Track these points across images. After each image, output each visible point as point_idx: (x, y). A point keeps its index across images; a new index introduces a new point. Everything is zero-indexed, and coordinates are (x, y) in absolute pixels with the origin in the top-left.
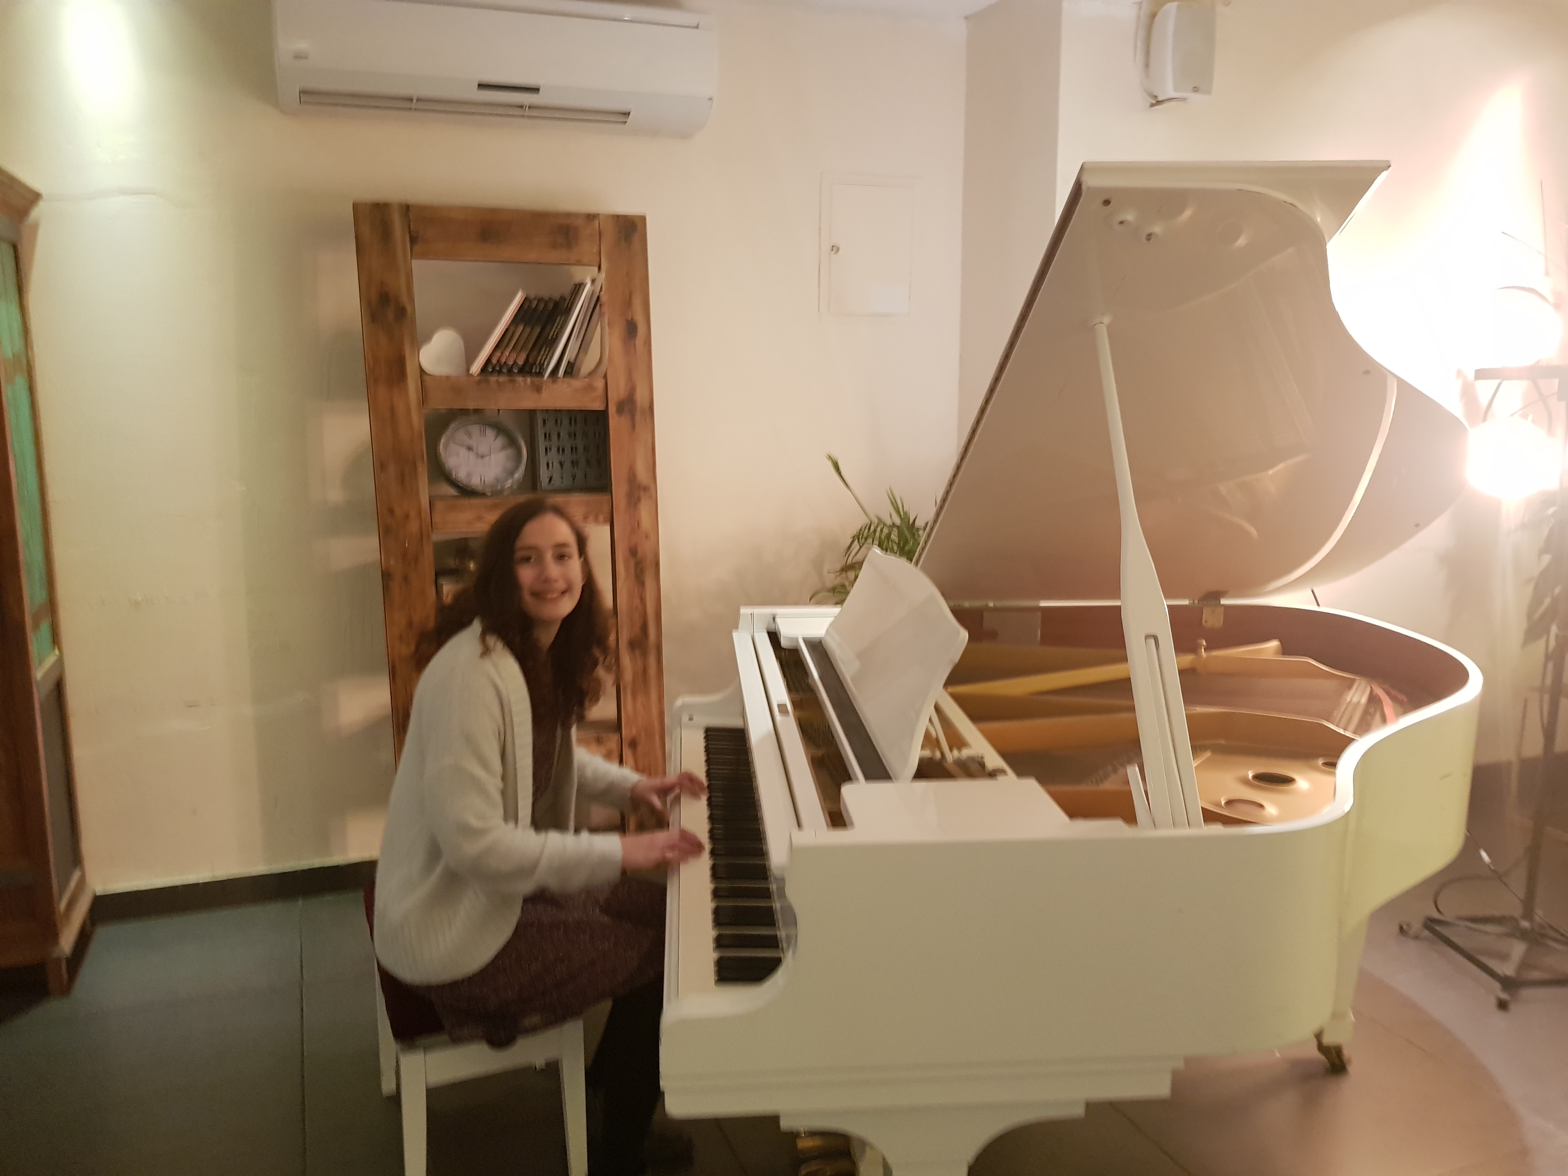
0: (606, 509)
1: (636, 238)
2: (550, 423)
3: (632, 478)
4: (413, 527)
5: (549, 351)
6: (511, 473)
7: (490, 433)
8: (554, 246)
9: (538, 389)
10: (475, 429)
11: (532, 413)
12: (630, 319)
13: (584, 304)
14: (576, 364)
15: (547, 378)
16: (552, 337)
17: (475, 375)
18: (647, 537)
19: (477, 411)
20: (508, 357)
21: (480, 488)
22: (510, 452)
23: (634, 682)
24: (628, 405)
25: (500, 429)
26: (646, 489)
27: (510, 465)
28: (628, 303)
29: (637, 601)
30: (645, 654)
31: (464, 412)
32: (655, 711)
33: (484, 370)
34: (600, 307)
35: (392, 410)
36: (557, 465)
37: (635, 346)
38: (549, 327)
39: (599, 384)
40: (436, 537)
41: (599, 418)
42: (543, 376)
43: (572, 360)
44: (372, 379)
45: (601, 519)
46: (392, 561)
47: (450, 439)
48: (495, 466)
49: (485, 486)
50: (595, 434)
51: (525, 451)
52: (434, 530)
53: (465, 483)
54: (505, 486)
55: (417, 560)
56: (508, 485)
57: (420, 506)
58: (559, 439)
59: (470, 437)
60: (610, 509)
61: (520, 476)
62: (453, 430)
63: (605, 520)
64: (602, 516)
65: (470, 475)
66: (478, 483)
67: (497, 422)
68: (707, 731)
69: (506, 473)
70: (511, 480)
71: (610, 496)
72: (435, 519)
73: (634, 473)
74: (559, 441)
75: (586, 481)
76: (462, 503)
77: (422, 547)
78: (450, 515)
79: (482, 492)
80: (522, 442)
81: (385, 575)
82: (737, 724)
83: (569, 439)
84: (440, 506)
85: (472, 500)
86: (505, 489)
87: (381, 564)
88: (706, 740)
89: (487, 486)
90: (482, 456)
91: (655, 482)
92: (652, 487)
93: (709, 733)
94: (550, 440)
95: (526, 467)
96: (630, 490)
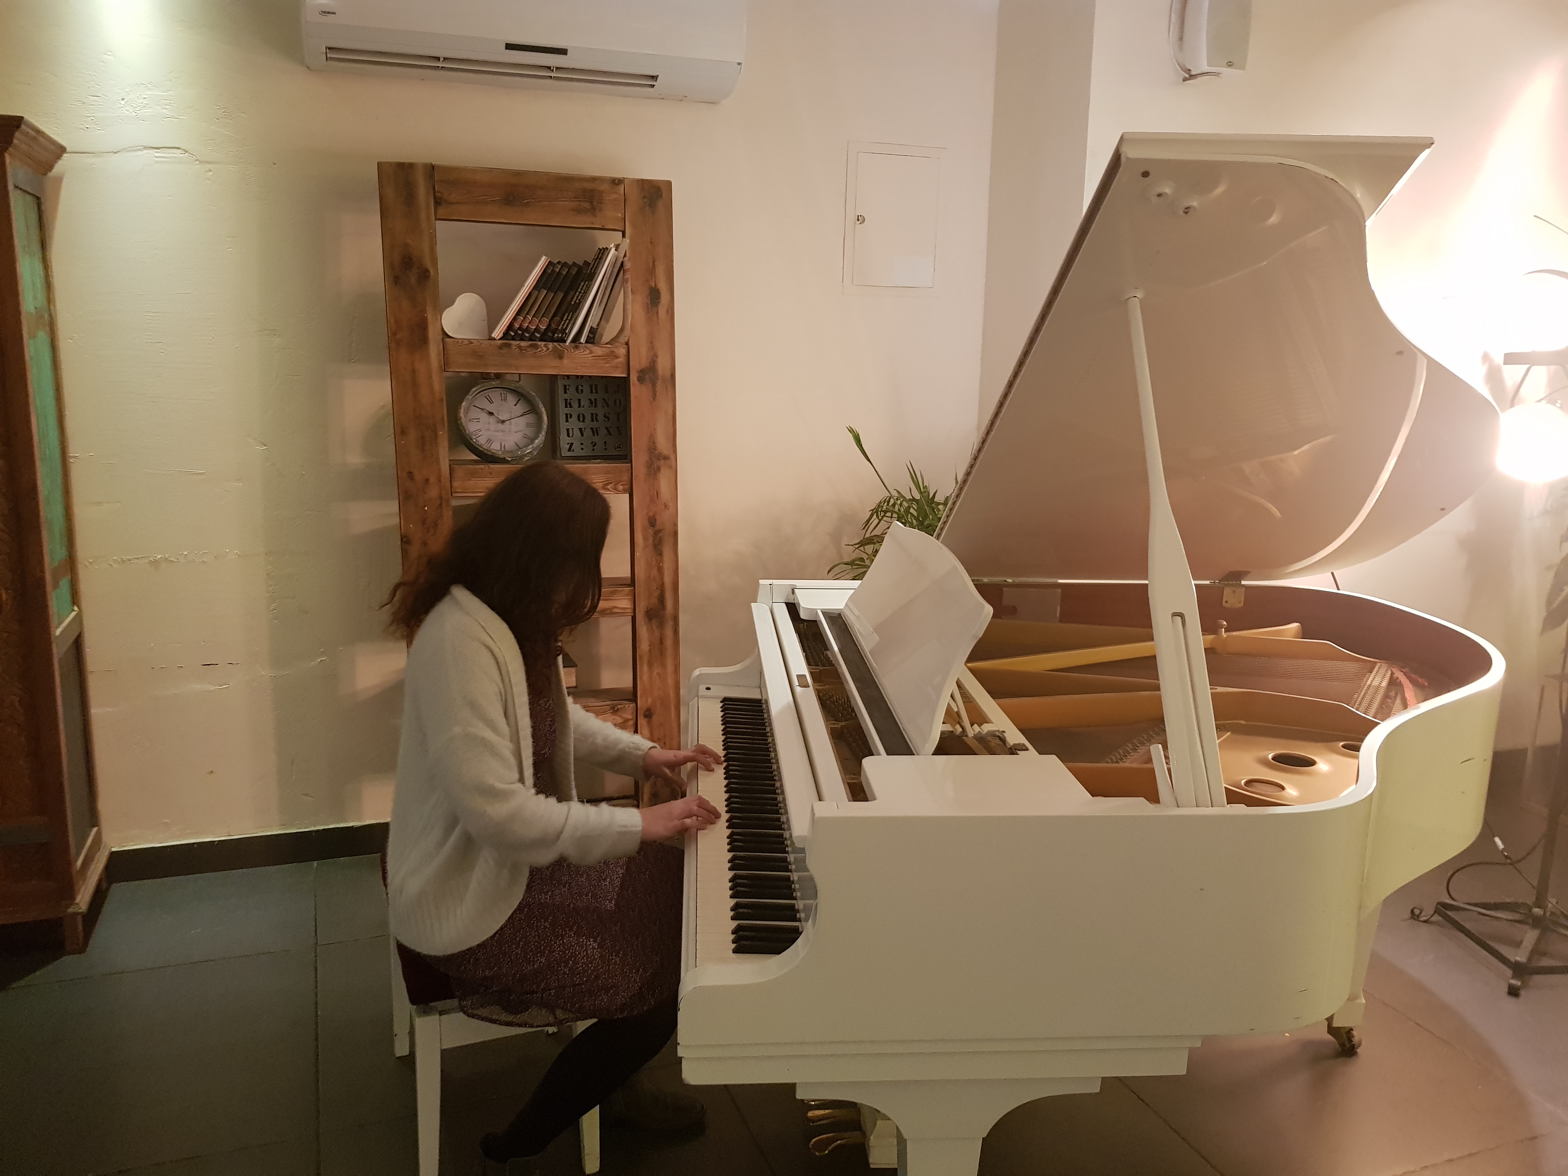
0: (626, 477)
1: (660, 204)
2: (572, 391)
3: (652, 448)
4: (433, 492)
5: (572, 317)
6: (532, 441)
7: (511, 399)
8: (578, 211)
9: (561, 357)
10: (495, 395)
11: (553, 378)
12: (653, 285)
13: (608, 270)
14: (599, 330)
15: (570, 343)
16: (575, 302)
17: (498, 338)
18: (666, 506)
19: (498, 376)
20: (531, 322)
21: (500, 454)
22: (530, 418)
23: (650, 651)
24: (649, 374)
25: (520, 395)
26: (666, 458)
27: (529, 432)
28: (652, 271)
29: (655, 572)
30: (661, 625)
31: (485, 377)
32: (670, 681)
33: (506, 335)
34: (624, 273)
35: (414, 371)
36: (577, 433)
37: (657, 313)
38: (572, 293)
39: (622, 351)
40: (455, 503)
41: (621, 386)
42: (565, 342)
43: (595, 326)
44: (394, 342)
45: (621, 488)
46: (411, 526)
47: (471, 404)
48: (516, 432)
49: (505, 452)
50: (615, 402)
51: (545, 418)
52: (454, 495)
53: (486, 448)
54: (526, 452)
55: (436, 525)
56: (528, 451)
57: (440, 470)
58: (579, 406)
59: (491, 402)
60: (630, 478)
61: (541, 442)
62: (474, 395)
63: (624, 488)
64: (621, 485)
65: (490, 441)
66: (499, 448)
67: (518, 387)
68: (725, 700)
69: (526, 439)
70: (531, 446)
71: (630, 464)
72: (455, 484)
73: (654, 443)
74: (579, 408)
75: (606, 449)
76: (482, 469)
77: (441, 512)
78: (470, 480)
79: (502, 457)
80: (543, 409)
81: (404, 540)
82: (755, 695)
83: (590, 407)
84: (459, 471)
85: (492, 466)
86: (525, 455)
87: (400, 529)
88: (724, 709)
89: (507, 452)
90: (503, 422)
91: (675, 452)
92: (672, 457)
93: (726, 702)
94: (571, 407)
95: (546, 433)
96: (650, 459)
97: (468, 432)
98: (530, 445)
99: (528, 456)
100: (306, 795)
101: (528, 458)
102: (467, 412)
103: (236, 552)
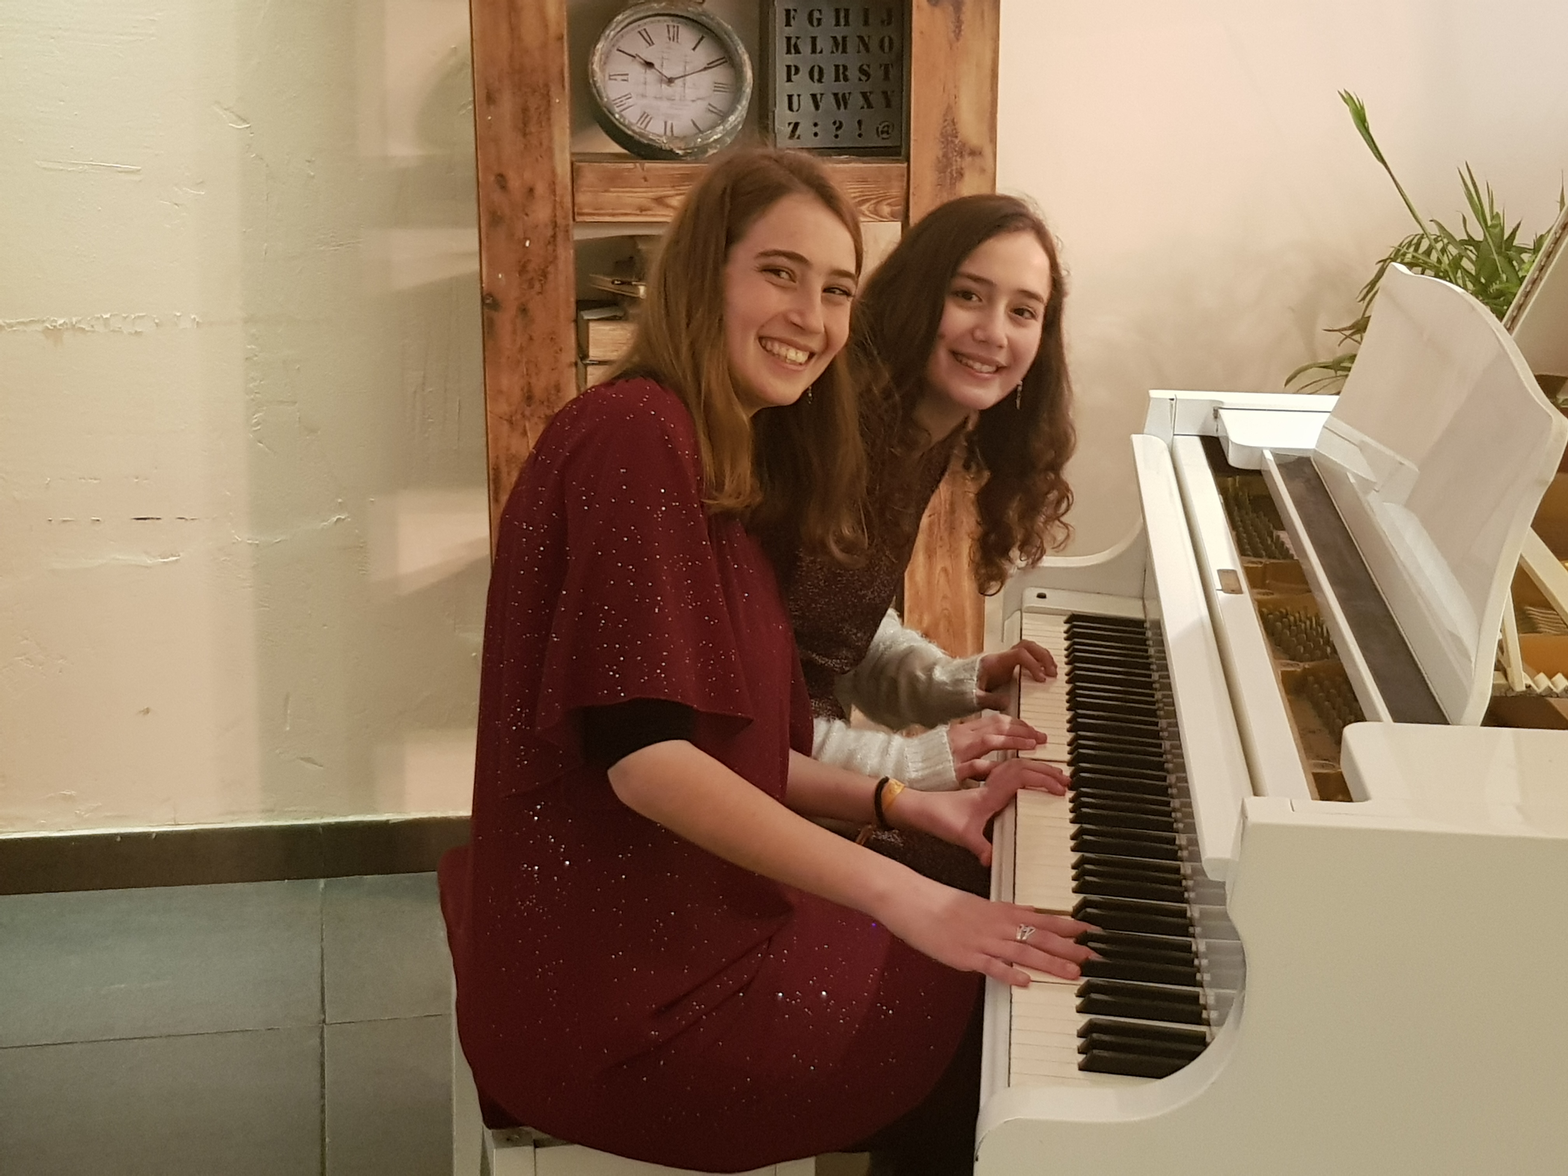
0: (896, 190)
2: (800, 20)
3: (950, 137)
4: (541, 213)
6: (723, 117)
7: (687, 36)
10: (658, 28)
21: (664, 142)
22: (720, 74)
25: (705, 29)
26: (975, 153)
27: (720, 100)
36: (807, 103)
40: (579, 234)
45: (886, 209)
46: (500, 276)
47: (613, 46)
48: (693, 101)
49: (673, 137)
50: (882, 41)
51: (749, 74)
52: (579, 219)
53: (638, 130)
54: (712, 140)
55: (545, 274)
56: (715, 137)
57: (553, 172)
58: (814, 51)
59: (651, 43)
60: (904, 191)
61: (739, 119)
62: (619, 29)
63: (892, 210)
64: (889, 204)
65: (648, 116)
66: (662, 131)
67: (700, 14)
68: (1073, 619)
69: (713, 115)
70: (721, 127)
71: (905, 165)
72: (581, 198)
73: (954, 123)
74: (813, 55)
75: (860, 135)
76: (629, 170)
77: (554, 250)
78: (606, 191)
79: (668, 149)
80: (746, 57)
81: (488, 301)
82: (1130, 610)
83: (832, 52)
84: (590, 174)
85: (648, 165)
86: (709, 146)
87: (479, 282)
88: (1071, 635)
89: (677, 138)
90: (670, 81)
91: (993, 140)
92: (987, 151)
93: (1075, 623)
94: (797, 51)
95: (750, 103)
96: (945, 155)
97: (605, 100)
98: (719, 125)
99: (716, 148)
100: (308, 760)
101: (715, 151)
102: (604, 63)
103: (193, 317)
